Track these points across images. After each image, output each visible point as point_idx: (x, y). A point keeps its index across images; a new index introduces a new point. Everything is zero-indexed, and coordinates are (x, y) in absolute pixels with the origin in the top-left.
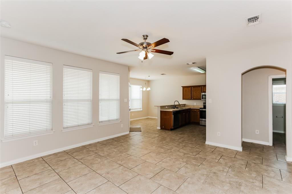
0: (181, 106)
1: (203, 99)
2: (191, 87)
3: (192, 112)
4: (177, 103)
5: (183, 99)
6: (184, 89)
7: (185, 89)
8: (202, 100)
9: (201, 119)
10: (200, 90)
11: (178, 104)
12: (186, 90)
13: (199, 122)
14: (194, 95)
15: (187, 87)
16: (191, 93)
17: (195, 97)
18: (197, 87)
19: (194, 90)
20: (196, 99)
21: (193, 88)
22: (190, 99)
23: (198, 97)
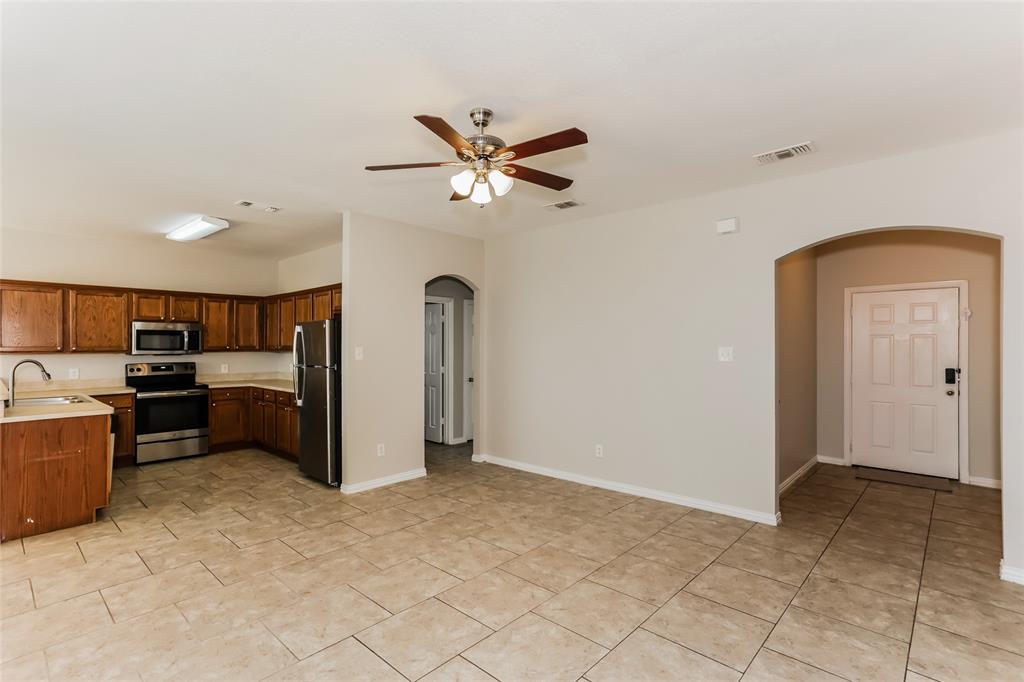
2: (64, 288)
7: (14, 294)
8: (135, 351)
10: (122, 308)
13: (136, 450)
14: (84, 330)
15: (32, 289)
16: (65, 321)
17: (90, 339)
18: (105, 294)
19: (84, 304)
20: (96, 349)
21: (76, 294)
22: (59, 348)
23: (109, 340)
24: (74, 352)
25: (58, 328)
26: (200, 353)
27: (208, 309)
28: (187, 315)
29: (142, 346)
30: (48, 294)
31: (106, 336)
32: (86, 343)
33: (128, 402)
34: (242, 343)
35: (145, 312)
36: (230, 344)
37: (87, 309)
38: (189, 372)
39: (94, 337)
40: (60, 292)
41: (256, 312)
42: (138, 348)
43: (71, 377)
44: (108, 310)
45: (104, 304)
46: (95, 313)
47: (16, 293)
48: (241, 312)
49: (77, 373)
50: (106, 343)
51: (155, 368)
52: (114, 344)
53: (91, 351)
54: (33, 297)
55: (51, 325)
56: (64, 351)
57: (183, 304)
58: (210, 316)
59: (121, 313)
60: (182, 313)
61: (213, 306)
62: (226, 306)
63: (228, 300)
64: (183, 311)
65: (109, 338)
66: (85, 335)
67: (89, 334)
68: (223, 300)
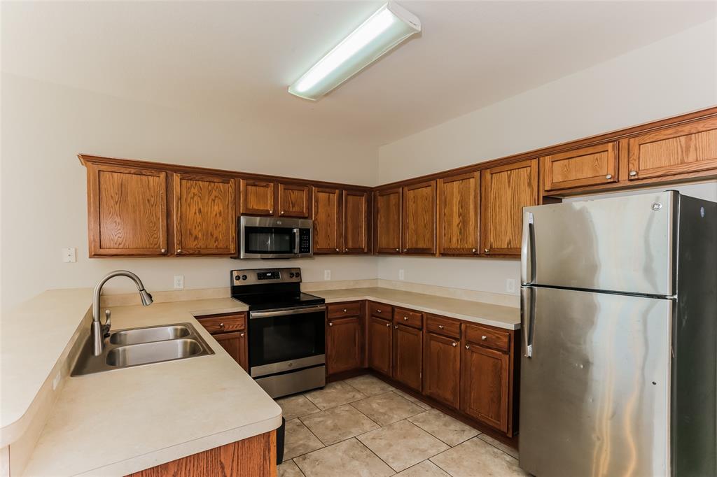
2: (166, 170)
5: (95, 255)
6: (106, 177)
8: (244, 254)
9: (256, 371)
10: (230, 198)
12: (123, 190)
14: (189, 227)
15: (133, 171)
16: (168, 214)
17: (196, 238)
18: (211, 179)
19: (188, 193)
20: (202, 252)
21: (181, 179)
22: (163, 251)
23: (217, 240)
24: (179, 255)
25: (162, 223)
26: (310, 257)
27: (317, 201)
28: (296, 209)
29: (253, 249)
30: (151, 178)
31: (212, 235)
32: (191, 244)
33: (240, 324)
34: (350, 245)
35: (254, 205)
36: (339, 245)
37: (192, 198)
38: (294, 280)
39: (200, 235)
40: (163, 175)
41: (364, 207)
42: (247, 251)
43: (176, 287)
44: (213, 201)
45: (210, 193)
46: (200, 206)
47: (115, 175)
48: (350, 205)
49: (182, 282)
50: (212, 244)
51: (261, 274)
52: (221, 245)
53: (198, 254)
54: (134, 181)
55: (154, 219)
56: (168, 254)
57: (292, 193)
58: (319, 211)
59: (228, 205)
60: (291, 205)
61: (322, 196)
62: (335, 197)
63: (337, 191)
64: (292, 203)
65: (216, 238)
66: (191, 234)
67: (195, 232)
68: (332, 190)
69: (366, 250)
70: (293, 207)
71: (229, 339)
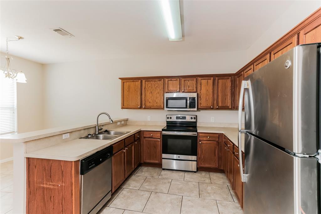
0: (119, 123)
1: (167, 107)
2: (141, 79)
3: (145, 138)
4: (104, 120)
5: (122, 108)
6: (125, 83)
7: (127, 84)
8: (165, 109)
9: (164, 156)
10: (162, 87)
11: (107, 120)
12: (129, 87)
13: (161, 161)
14: (148, 98)
15: (132, 81)
16: (141, 94)
17: (150, 102)
18: (155, 80)
19: (147, 86)
20: (152, 107)
21: (145, 82)
22: (139, 107)
23: (157, 103)
24: (145, 108)
25: (139, 97)
27: (201, 84)
29: (168, 106)
30: (136, 82)
31: (155, 101)
32: (148, 105)
33: (159, 136)
34: (220, 105)
35: (171, 88)
36: (213, 105)
37: (149, 88)
38: (193, 120)
39: (151, 101)
40: (140, 81)
41: (230, 84)
43: (148, 120)
44: (156, 88)
45: (155, 85)
46: (151, 90)
49: (150, 118)
50: (155, 105)
51: (178, 117)
52: (158, 105)
53: (150, 108)
54: (132, 84)
55: (137, 96)
56: (141, 108)
57: (188, 82)
58: (202, 88)
59: (161, 89)
60: (188, 87)
61: (204, 82)
62: (211, 82)
63: (212, 78)
64: (188, 86)
65: (157, 102)
66: (148, 101)
67: (150, 100)
68: (210, 78)
69: (230, 107)
70: (189, 87)
71: (155, 141)
